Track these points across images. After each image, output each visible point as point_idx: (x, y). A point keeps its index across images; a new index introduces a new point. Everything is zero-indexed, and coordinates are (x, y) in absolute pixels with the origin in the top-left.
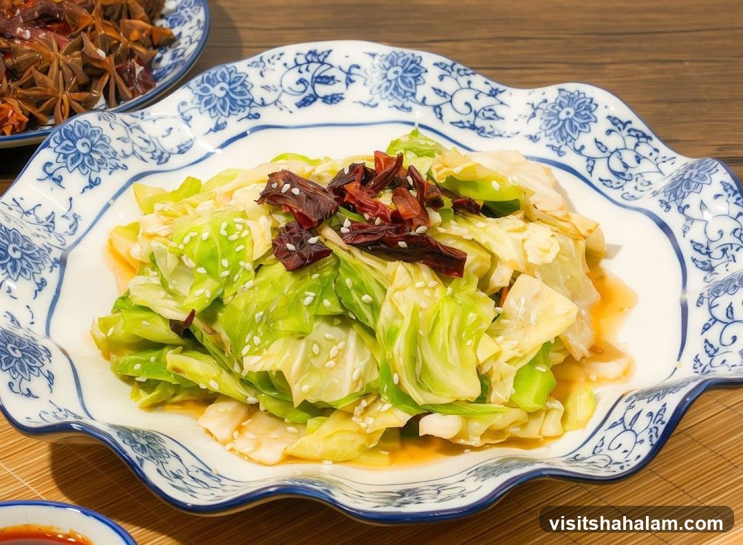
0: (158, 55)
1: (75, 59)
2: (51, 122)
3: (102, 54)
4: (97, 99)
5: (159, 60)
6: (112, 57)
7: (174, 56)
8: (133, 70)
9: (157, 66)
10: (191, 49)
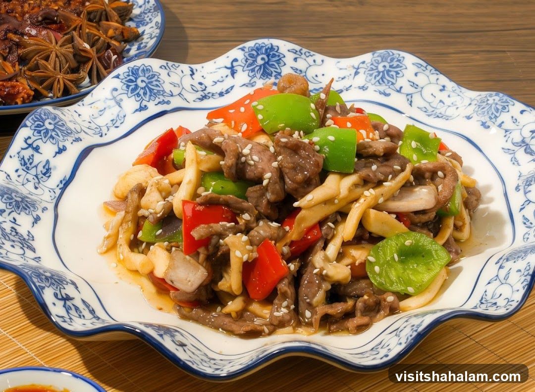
0: (128, 47)
1: (68, 50)
2: (51, 95)
3: (87, 46)
4: (83, 79)
5: (129, 50)
6: (95, 48)
7: (139, 49)
8: (110, 58)
9: (127, 55)
10: (151, 43)
